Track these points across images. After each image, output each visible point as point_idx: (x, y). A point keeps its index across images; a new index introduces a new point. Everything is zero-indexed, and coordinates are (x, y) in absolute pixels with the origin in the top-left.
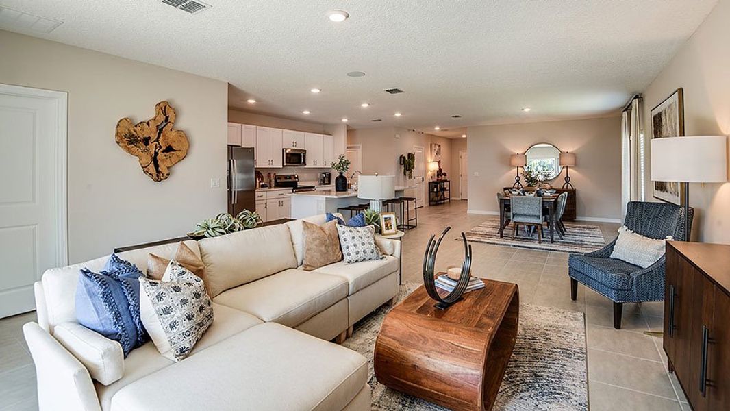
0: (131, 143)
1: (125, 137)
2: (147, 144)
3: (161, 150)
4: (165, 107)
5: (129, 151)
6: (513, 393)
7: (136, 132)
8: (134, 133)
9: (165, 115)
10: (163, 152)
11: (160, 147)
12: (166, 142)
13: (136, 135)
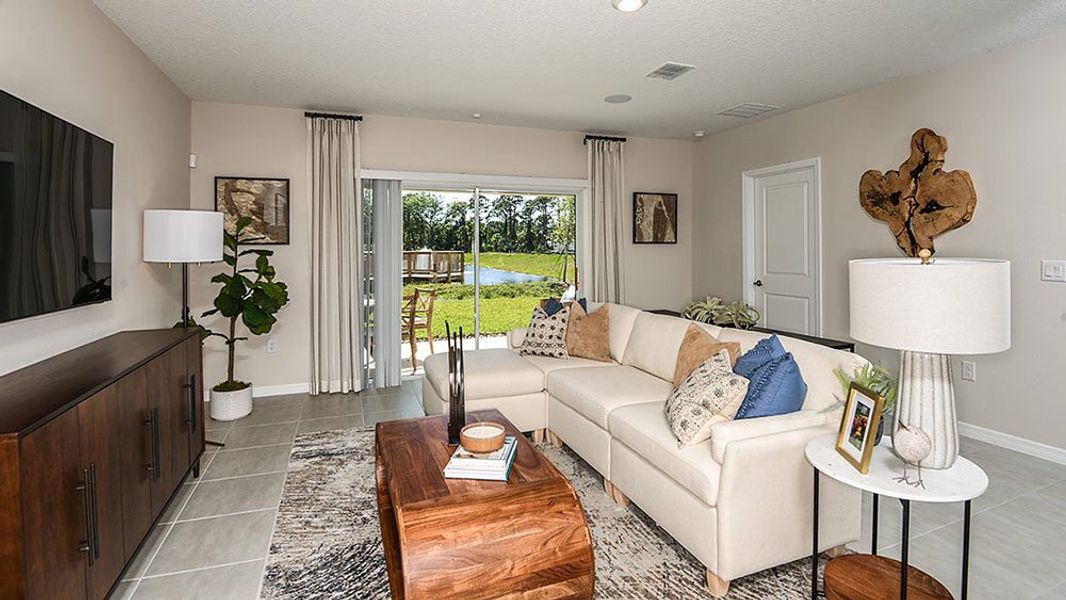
0: (875, 204)
1: (868, 197)
2: (896, 203)
3: (919, 209)
4: (922, 139)
5: (875, 216)
6: (364, 548)
7: (880, 186)
8: (879, 189)
9: (923, 151)
10: (921, 212)
11: (917, 205)
12: (924, 196)
13: (882, 192)
